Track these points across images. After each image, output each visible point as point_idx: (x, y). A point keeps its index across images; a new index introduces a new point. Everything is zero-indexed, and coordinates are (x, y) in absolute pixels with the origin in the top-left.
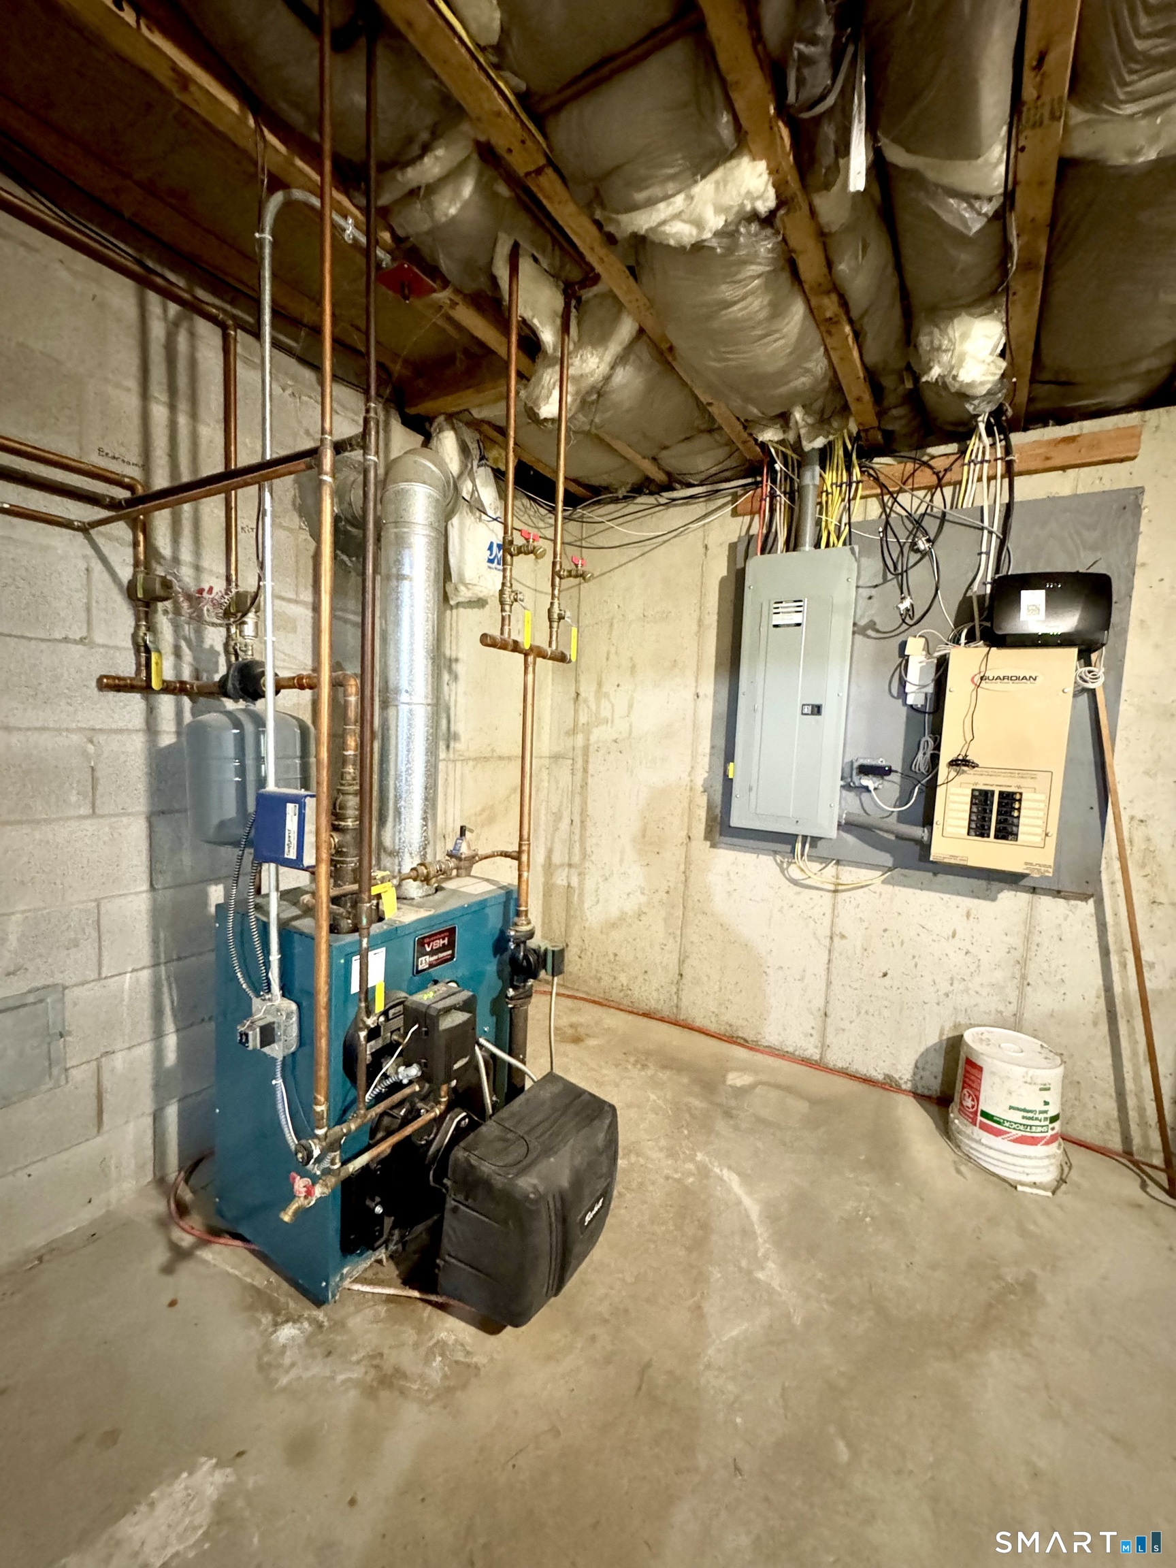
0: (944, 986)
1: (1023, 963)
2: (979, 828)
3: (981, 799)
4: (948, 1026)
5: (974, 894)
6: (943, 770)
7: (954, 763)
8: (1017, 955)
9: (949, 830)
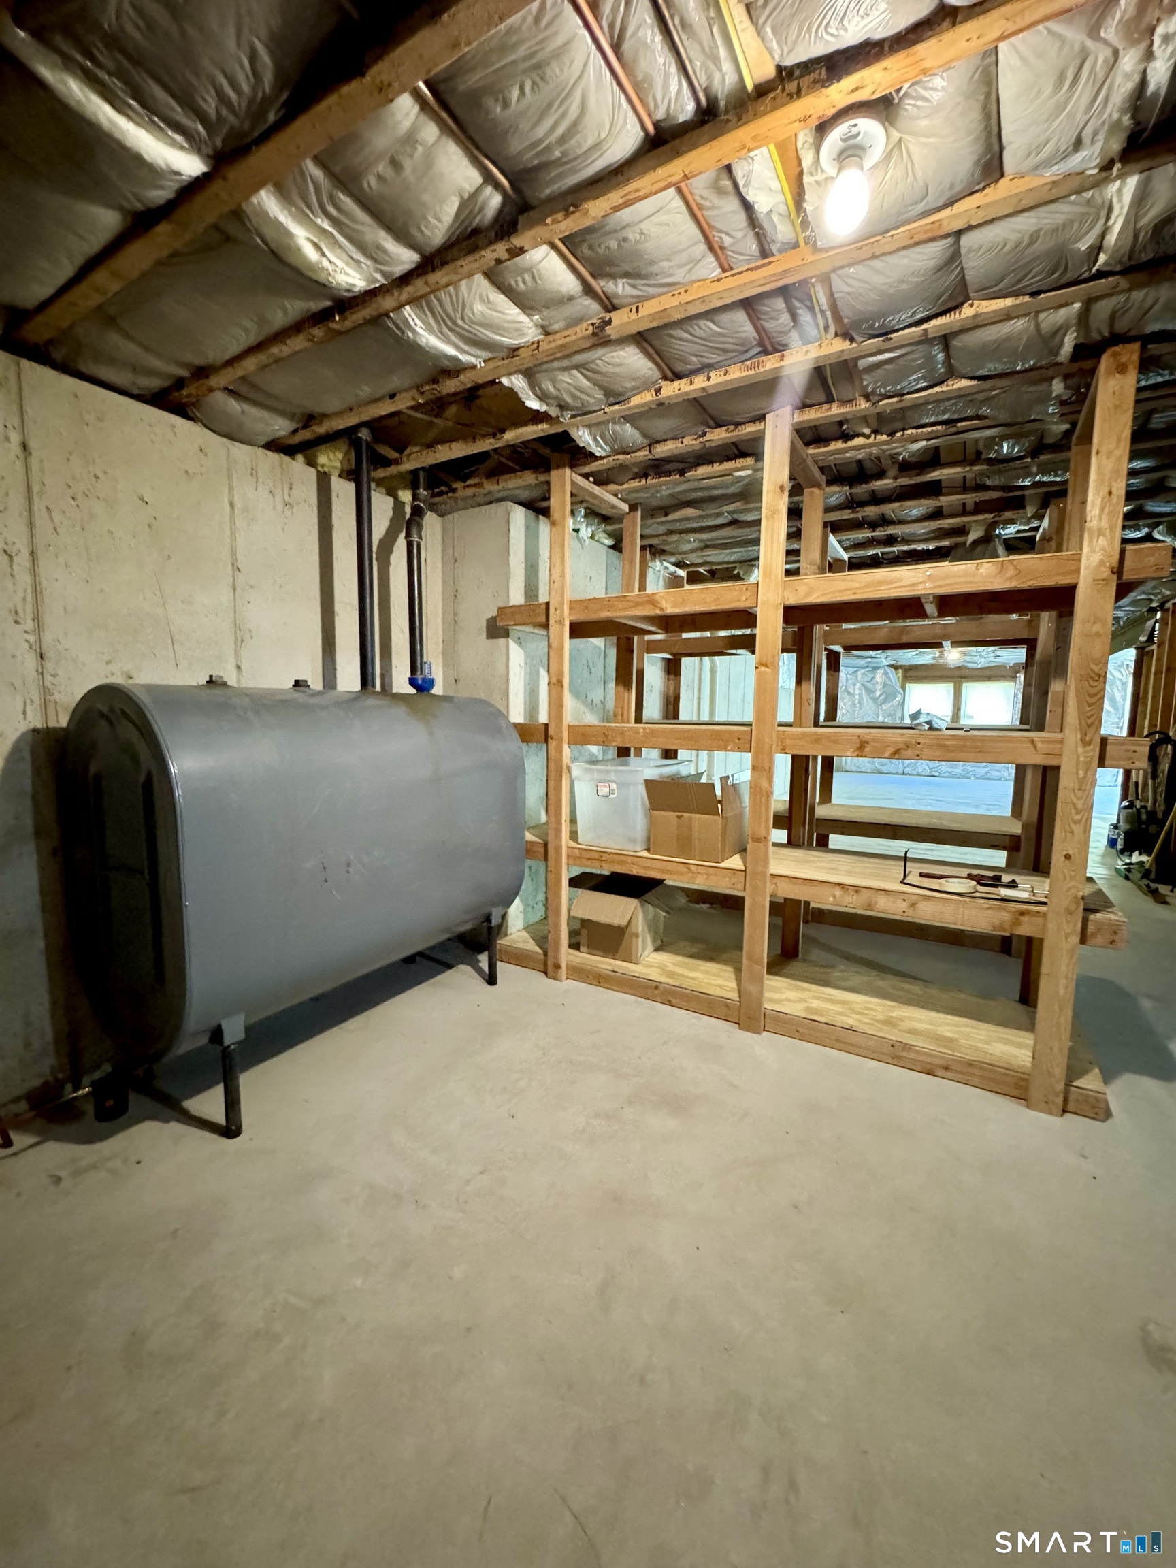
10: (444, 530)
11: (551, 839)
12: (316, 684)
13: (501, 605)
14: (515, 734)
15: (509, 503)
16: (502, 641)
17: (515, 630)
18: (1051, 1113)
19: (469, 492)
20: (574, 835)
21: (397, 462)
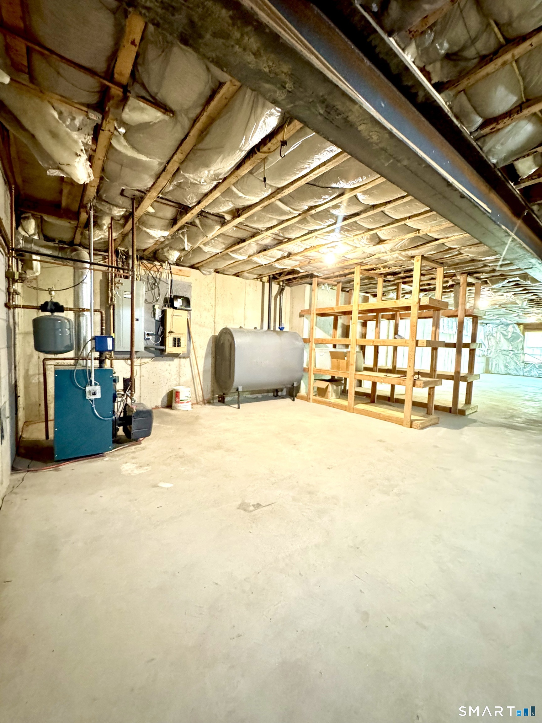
0: (166, 382)
1: (179, 373)
2: (174, 345)
3: (175, 339)
4: (167, 390)
5: (170, 360)
6: (167, 334)
7: (169, 332)
8: (178, 371)
9: (169, 346)
10: (291, 291)
11: (309, 366)
12: (259, 328)
13: (302, 309)
14: (302, 340)
15: (306, 285)
16: (302, 318)
17: (305, 316)
18: (407, 427)
19: (297, 282)
20: (315, 366)
21: (279, 279)
